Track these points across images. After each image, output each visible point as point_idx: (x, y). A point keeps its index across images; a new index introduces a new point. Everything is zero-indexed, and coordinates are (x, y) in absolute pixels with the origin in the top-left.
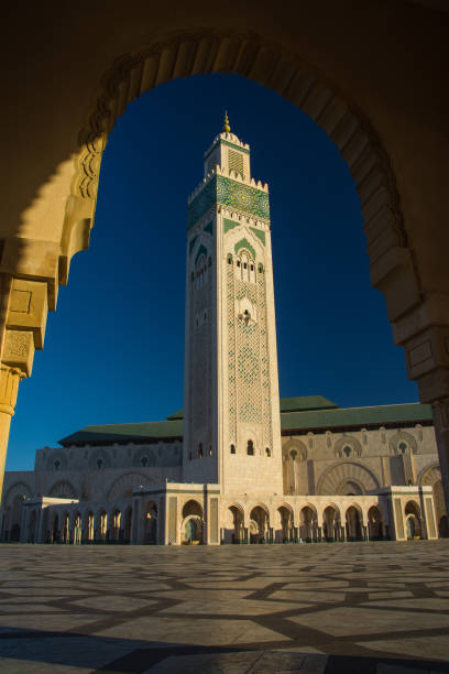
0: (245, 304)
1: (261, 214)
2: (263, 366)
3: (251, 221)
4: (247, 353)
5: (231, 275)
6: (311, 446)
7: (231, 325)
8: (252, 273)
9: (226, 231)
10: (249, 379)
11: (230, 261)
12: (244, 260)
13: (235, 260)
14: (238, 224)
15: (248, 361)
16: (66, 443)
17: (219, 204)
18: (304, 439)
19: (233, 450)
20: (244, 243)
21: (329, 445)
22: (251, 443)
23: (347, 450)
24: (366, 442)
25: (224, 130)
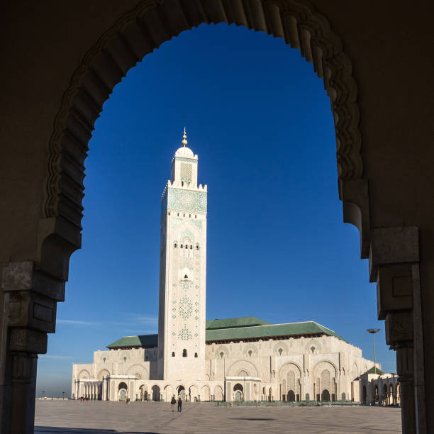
0: (186, 271)
1: (200, 208)
2: (195, 307)
3: (193, 216)
4: (186, 300)
5: (176, 255)
6: (231, 349)
7: (174, 285)
8: (191, 251)
10: (186, 315)
11: (176, 246)
12: (186, 243)
13: (179, 244)
14: (183, 220)
15: (185, 305)
17: (169, 208)
18: (227, 346)
19: (173, 355)
21: (241, 349)
22: (185, 351)
23: (250, 352)
24: (260, 348)
25: (182, 145)
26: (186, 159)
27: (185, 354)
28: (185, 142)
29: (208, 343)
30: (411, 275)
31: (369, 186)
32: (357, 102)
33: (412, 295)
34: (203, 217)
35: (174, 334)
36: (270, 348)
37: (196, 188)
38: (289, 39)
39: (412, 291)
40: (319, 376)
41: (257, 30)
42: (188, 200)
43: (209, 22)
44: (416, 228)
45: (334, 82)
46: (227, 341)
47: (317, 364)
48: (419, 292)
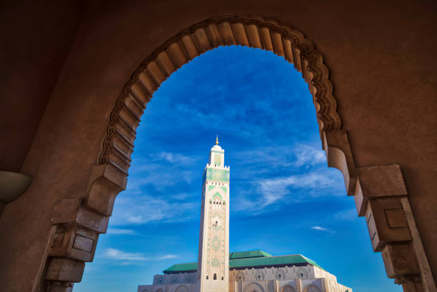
0: (216, 219)
1: (225, 180)
2: (222, 243)
3: (221, 184)
4: (216, 238)
5: (211, 208)
6: (246, 274)
7: (209, 228)
8: (220, 205)
9: (209, 190)
10: (216, 249)
11: (211, 202)
12: (217, 201)
13: (213, 201)
14: (215, 186)
15: (216, 242)
16: (165, 272)
17: (207, 180)
18: (244, 271)
19: (207, 278)
20: (218, 194)
21: (253, 274)
22: (215, 275)
23: (259, 276)
24: (266, 274)
25: (215, 144)
26: (217, 152)
27: (215, 278)
28: (217, 142)
29: (231, 269)
30: (403, 208)
31: (348, 136)
32: (329, 78)
33: (408, 227)
34: (227, 186)
35: (208, 262)
36: (272, 273)
37: (223, 168)
38: (276, 50)
39: (407, 223)
41: (255, 47)
42: (218, 175)
43: (225, 44)
44: (398, 166)
45: (310, 68)
46: (243, 268)
48: (414, 224)
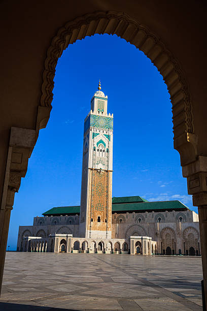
0: (100, 166)
1: (109, 127)
2: (106, 189)
3: (105, 132)
4: (100, 184)
5: (94, 155)
6: (127, 218)
7: (93, 174)
8: (104, 153)
9: (93, 137)
10: (100, 194)
11: (94, 150)
12: (100, 148)
13: (97, 149)
14: (99, 134)
15: (100, 188)
17: (91, 127)
18: (124, 215)
19: (92, 220)
20: (101, 141)
21: (133, 218)
22: (99, 218)
23: (140, 220)
24: (146, 217)
25: (98, 89)
26: (100, 97)
27: (99, 220)
29: (113, 213)
34: (111, 133)
35: (92, 206)
36: (153, 217)
37: (107, 116)
40: (187, 237)
42: (102, 122)
46: (125, 212)
47: (186, 229)
